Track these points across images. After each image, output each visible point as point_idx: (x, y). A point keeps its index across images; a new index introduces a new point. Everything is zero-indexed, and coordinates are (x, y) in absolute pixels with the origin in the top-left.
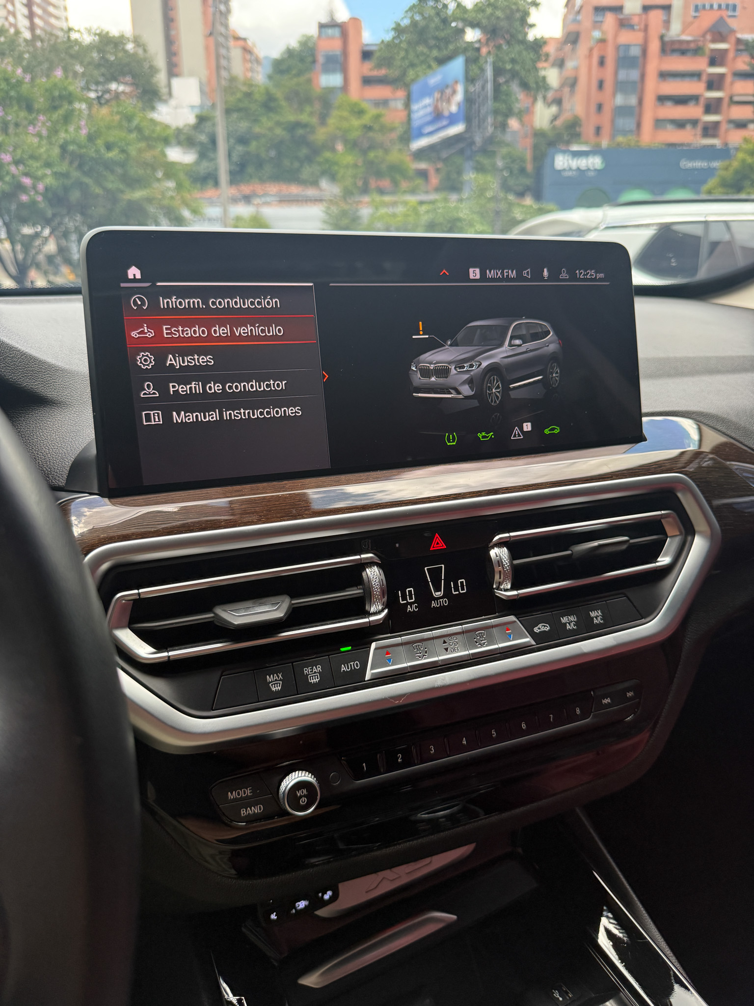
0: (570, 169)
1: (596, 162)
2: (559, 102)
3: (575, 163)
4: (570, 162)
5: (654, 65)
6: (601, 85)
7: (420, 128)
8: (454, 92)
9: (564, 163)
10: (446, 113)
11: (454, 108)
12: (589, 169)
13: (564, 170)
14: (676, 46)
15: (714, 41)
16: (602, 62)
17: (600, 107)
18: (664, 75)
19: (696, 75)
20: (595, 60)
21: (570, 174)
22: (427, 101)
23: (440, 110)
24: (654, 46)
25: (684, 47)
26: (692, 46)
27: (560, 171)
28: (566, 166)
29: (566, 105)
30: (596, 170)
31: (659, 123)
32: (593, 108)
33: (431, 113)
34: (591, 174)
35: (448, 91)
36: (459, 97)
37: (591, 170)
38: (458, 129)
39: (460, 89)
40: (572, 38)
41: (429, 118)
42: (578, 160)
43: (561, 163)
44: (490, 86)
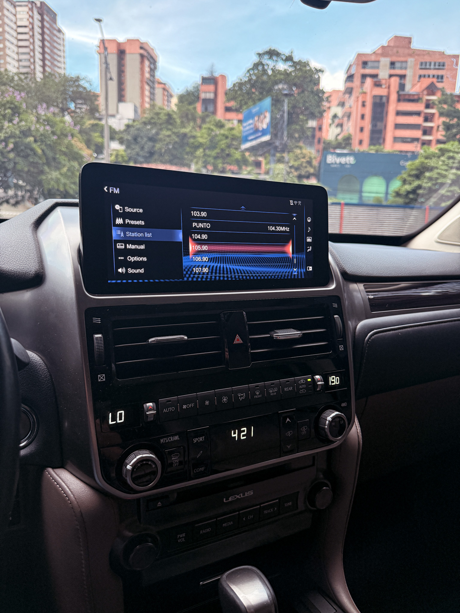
0: (336, 163)
1: (351, 160)
2: (341, 125)
3: (338, 160)
4: (336, 159)
5: (393, 107)
6: (363, 117)
7: (247, 136)
8: (265, 117)
9: (332, 160)
10: (261, 129)
11: (265, 126)
12: (346, 164)
13: (332, 164)
14: (407, 97)
15: (429, 94)
16: (364, 105)
17: (362, 129)
18: (399, 113)
19: (418, 114)
20: (360, 103)
21: (335, 166)
22: (251, 121)
23: (258, 127)
24: (394, 97)
25: (411, 98)
26: (416, 97)
27: (330, 164)
28: (333, 161)
29: (345, 127)
30: (350, 164)
31: (396, 139)
32: (358, 129)
33: (252, 129)
34: (348, 166)
35: (262, 117)
36: (268, 120)
37: (348, 164)
38: (266, 138)
39: (268, 115)
40: (349, 91)
41: (251, 131)
42: (340, 158)
43: (330, 160)
44: (286, 115)
